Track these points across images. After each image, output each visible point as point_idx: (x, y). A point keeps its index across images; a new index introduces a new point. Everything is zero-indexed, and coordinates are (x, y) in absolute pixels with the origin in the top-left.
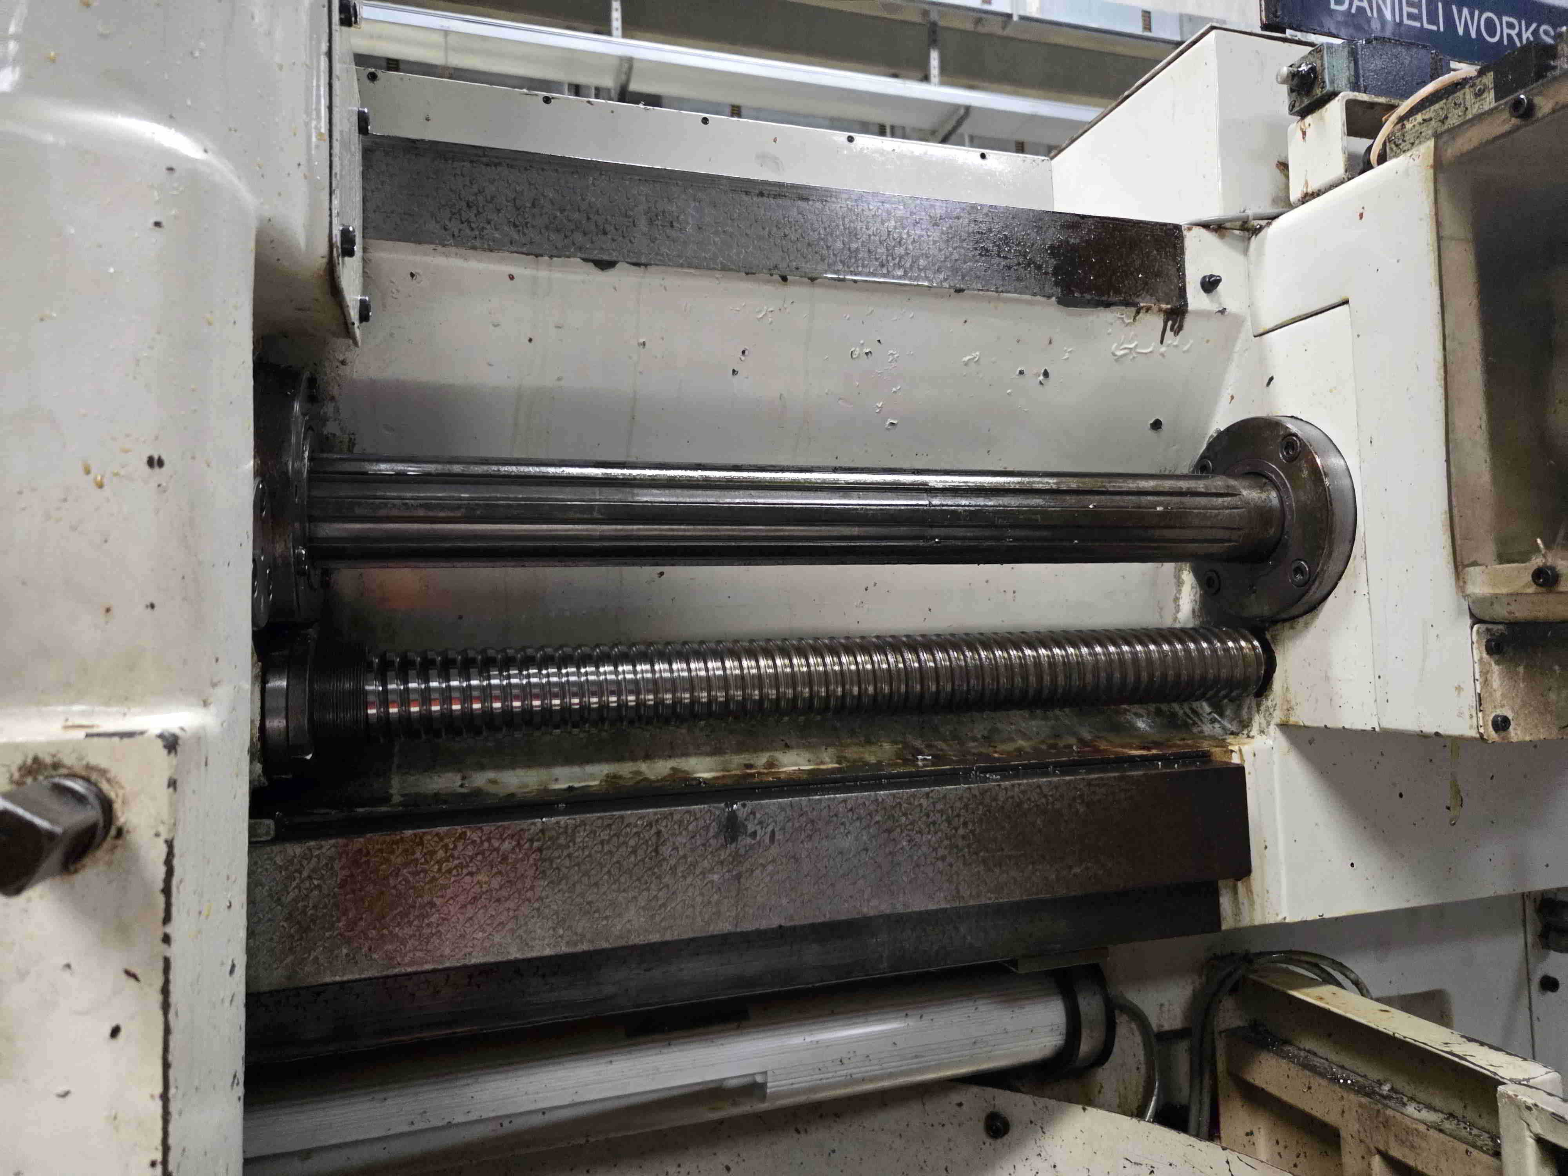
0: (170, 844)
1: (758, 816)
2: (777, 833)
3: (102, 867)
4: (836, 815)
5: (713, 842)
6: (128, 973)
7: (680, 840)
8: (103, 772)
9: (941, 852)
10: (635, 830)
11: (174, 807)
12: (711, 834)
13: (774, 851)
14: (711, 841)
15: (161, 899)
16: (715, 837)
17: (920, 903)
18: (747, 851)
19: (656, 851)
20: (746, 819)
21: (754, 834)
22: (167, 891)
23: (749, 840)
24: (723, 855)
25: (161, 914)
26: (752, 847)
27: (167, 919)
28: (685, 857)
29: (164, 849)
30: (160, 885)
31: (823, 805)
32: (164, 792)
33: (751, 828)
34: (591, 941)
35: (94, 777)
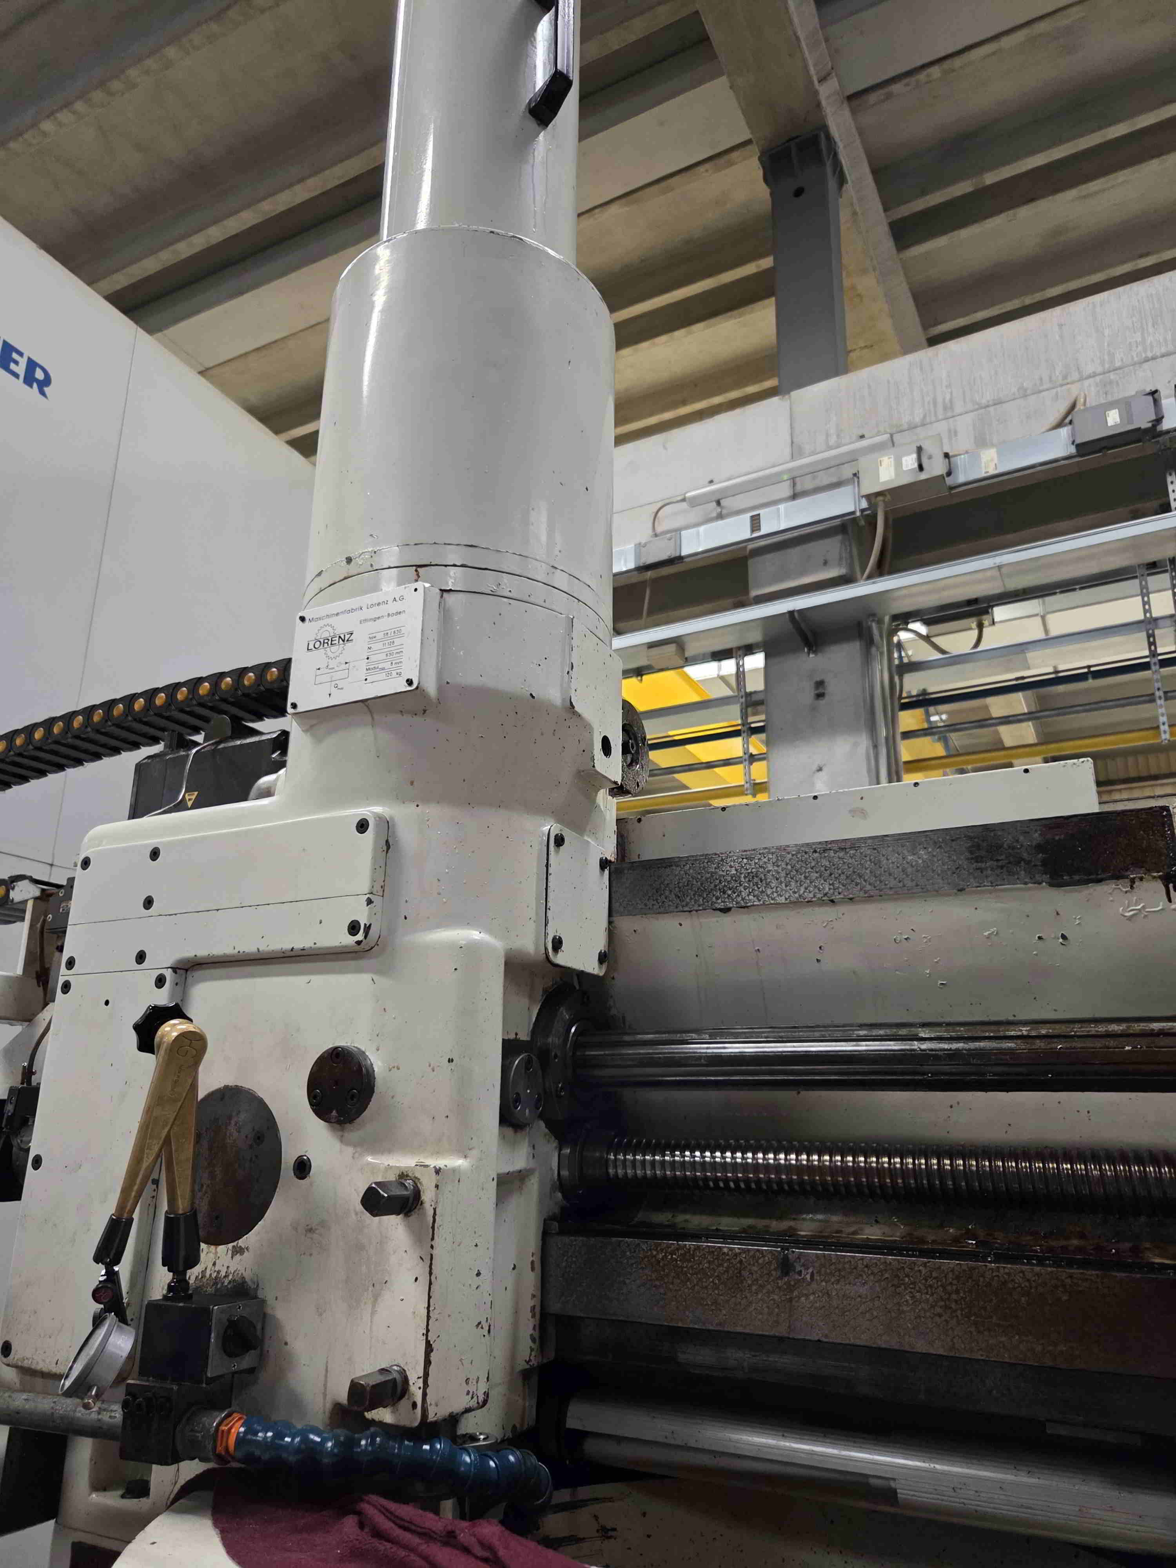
0: (435, 1210)
1: (802, 1261)
2: (815, 1275)
3: (416, 1216)
4: (855, 1268)
5: (774, 1273)
6: (421, 1257)
7: (755, 1268)
8: (419, 1179)
9: (938, 1310)
10: (727, 1257)
11: (437, 1195)
12: (772, 1267)
13: (814, 1286)
14: (773, 1272)
15: (431, 1230)
16: (775, 1269)
17: (921, 1346)
18: (795, 1284)
19: (740, 1272)
20: (795, 1261)
21: (800, 1273)
22: (433, 1228)
23: (797, 1277)
24: (780, 1283)
25: (431, 1237)
26: (799, 1281)
27: (433, 1239)
28: (757, 1280)
29: (432, 1212)
30: (431, 1225)
31: (846, 1260)
32: (434, 1189)
33: (798, 1268)
34: (704, 1324)
35: (416, 1180)
